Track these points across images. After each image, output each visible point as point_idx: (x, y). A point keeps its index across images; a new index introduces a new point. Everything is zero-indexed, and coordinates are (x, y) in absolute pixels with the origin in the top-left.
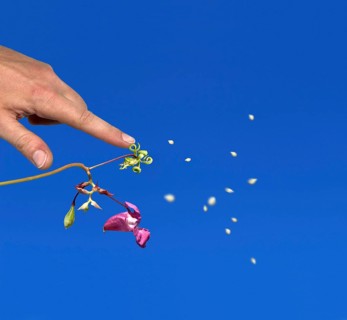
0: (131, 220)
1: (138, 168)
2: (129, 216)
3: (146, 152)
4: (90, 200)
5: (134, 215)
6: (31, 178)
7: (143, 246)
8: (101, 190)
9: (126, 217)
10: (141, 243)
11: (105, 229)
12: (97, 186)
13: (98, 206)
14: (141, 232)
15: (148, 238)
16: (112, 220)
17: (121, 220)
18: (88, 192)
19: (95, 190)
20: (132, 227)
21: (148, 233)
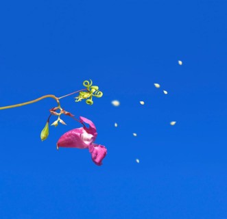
0: (86, 136)
1: (91, 100)
2: (84, 131)
3: (97, 88)
4: (59, 119)
5: (90, 130)
6: (20, 105)
7: (99, 164)
8: (66, 112)
9: (81, 132)
10: (98, 160)
11: (59, 145)
12: (63, 110)
13: (64, 123)
14: (96, 148)
15: (105, 155)
16: (66, 136)
17: (76, 136)
18: (58, 114)
19: (62, 112)
20: (87, 143)
21: (104, 150)
